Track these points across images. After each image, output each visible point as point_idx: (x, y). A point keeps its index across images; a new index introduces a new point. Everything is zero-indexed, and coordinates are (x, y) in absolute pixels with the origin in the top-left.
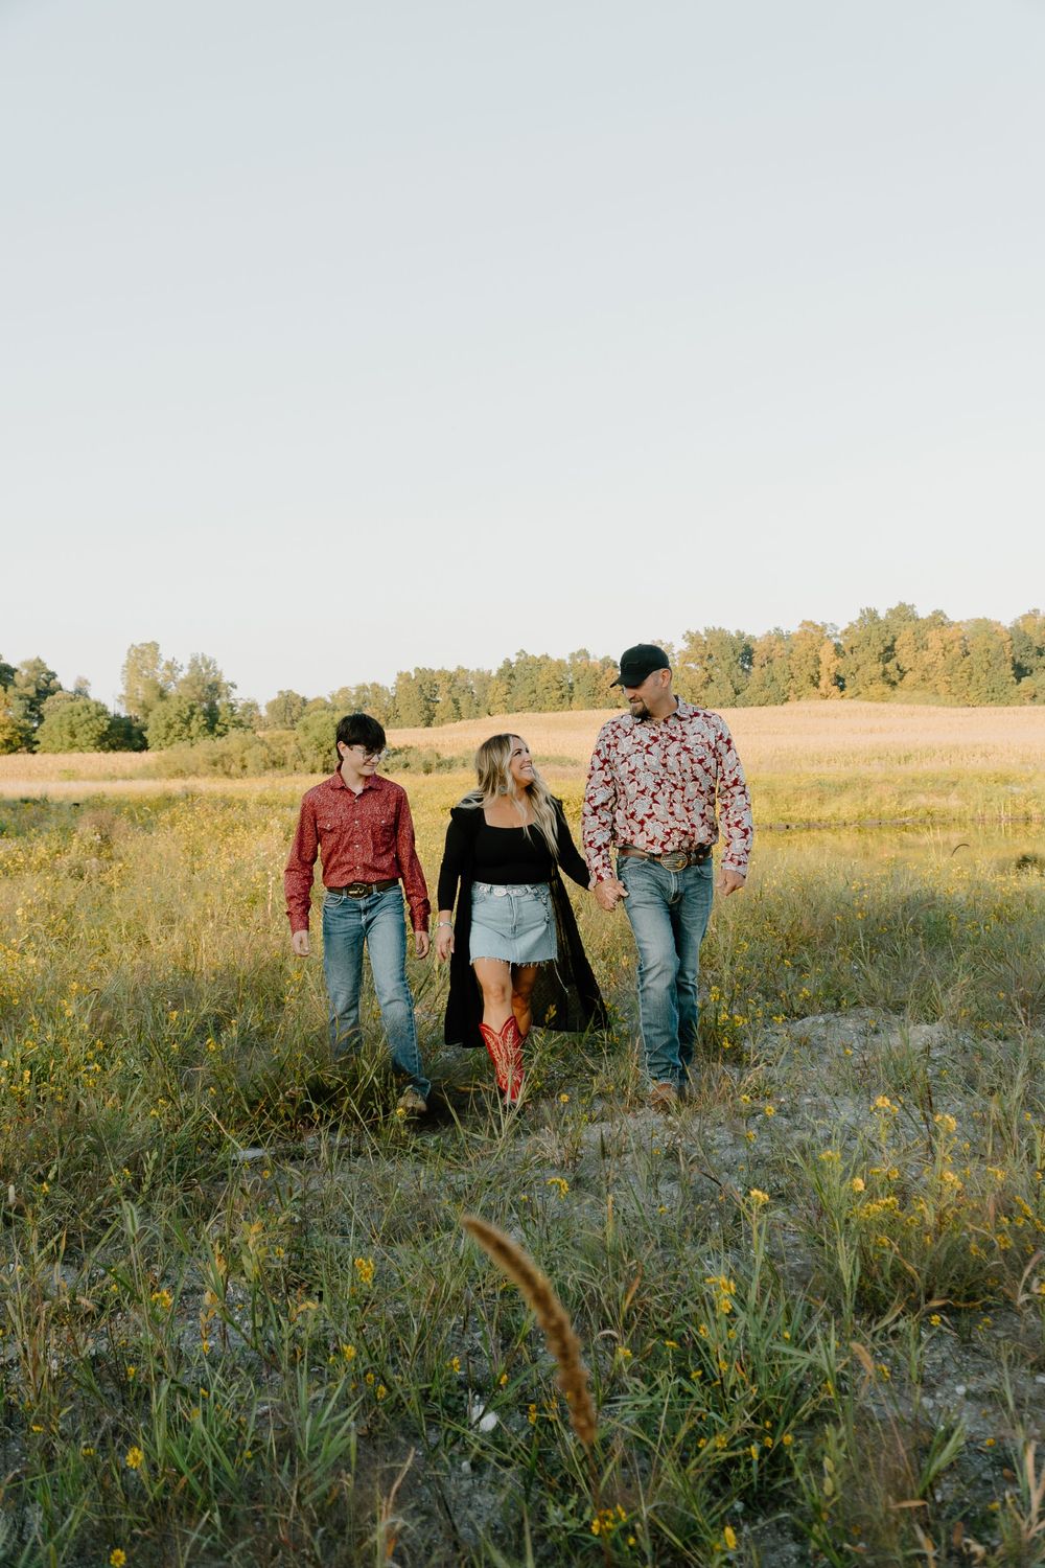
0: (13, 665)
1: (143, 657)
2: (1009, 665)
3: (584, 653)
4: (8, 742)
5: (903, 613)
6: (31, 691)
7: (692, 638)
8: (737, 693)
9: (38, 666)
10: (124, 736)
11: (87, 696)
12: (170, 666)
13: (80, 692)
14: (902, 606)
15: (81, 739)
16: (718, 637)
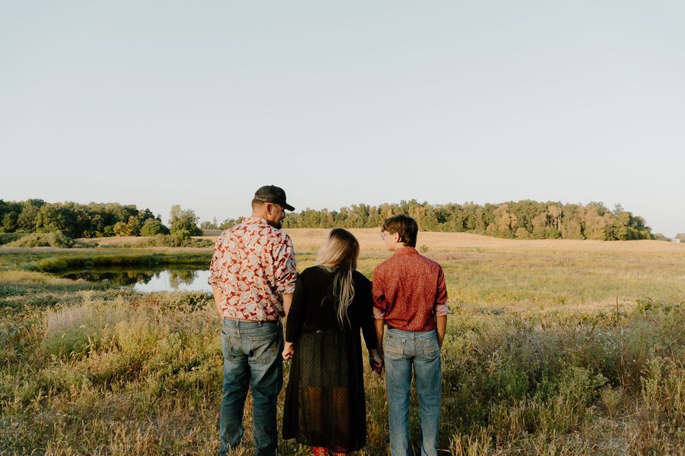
0: (139, 210)
1: (176, 208)
2: (436, 219)
3: (326, 210)
4: (133, 232)
5: (414, 202)
6: (142, 217)
7: (354, 207)
8: (365, 223)
9: (148, 211)
10: (164, 231)
11: (160, 220)
12: (182, 212)
13: (159, 219)
14: (413, 200)
15: (152, 232)
16: (363, 206)
